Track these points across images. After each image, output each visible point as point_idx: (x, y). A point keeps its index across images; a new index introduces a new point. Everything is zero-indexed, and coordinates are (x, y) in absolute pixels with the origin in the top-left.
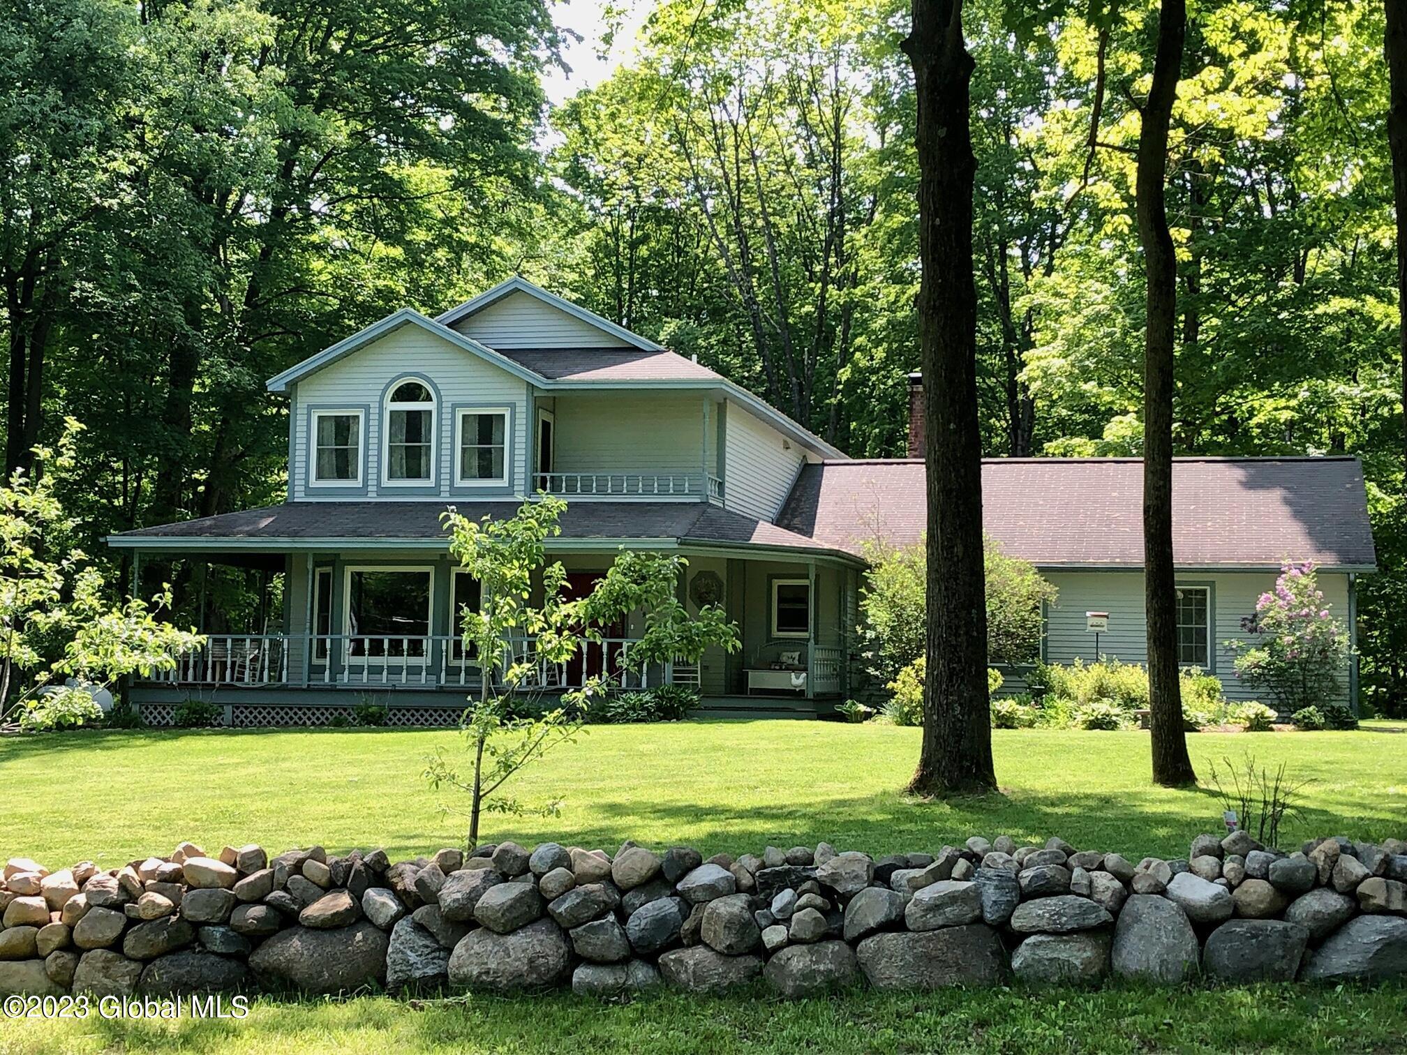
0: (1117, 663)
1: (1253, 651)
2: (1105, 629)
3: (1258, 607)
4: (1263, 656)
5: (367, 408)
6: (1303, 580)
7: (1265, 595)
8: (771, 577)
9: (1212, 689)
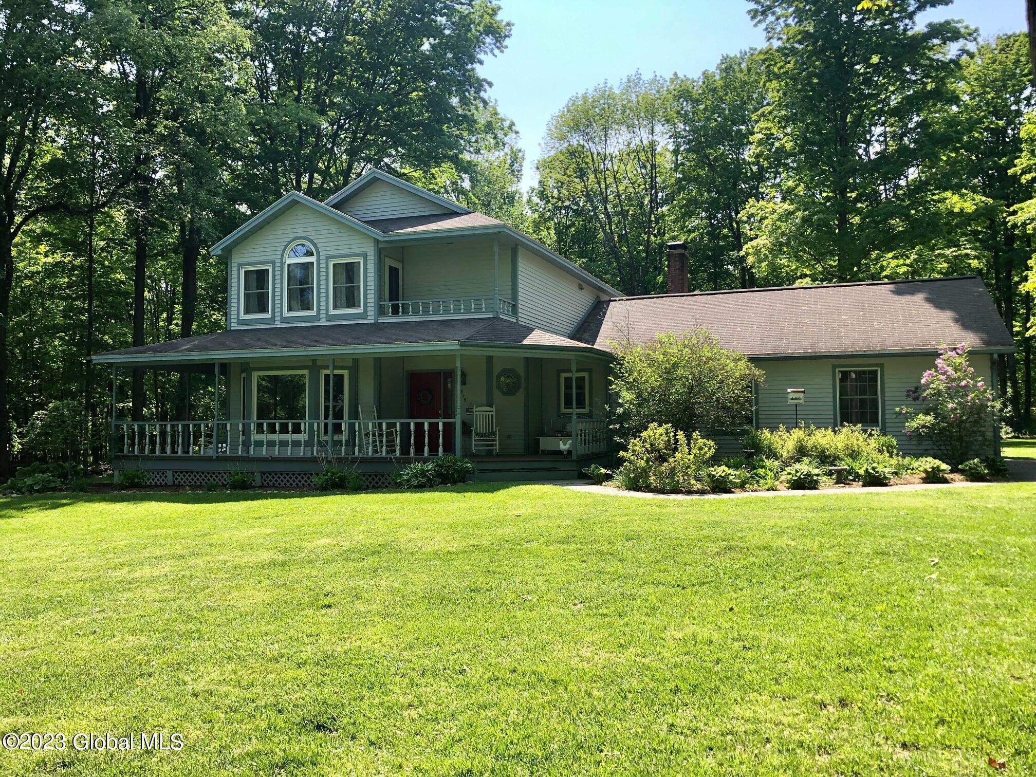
0: (812, 427)
1: (921, 416)
2: (802, 401)
3: (923, 381)
4: (929, 419)
5: (273, 263)
6: (959, 360)
7: (929, 372)
8: (560, 371)
9: (889, 445)
